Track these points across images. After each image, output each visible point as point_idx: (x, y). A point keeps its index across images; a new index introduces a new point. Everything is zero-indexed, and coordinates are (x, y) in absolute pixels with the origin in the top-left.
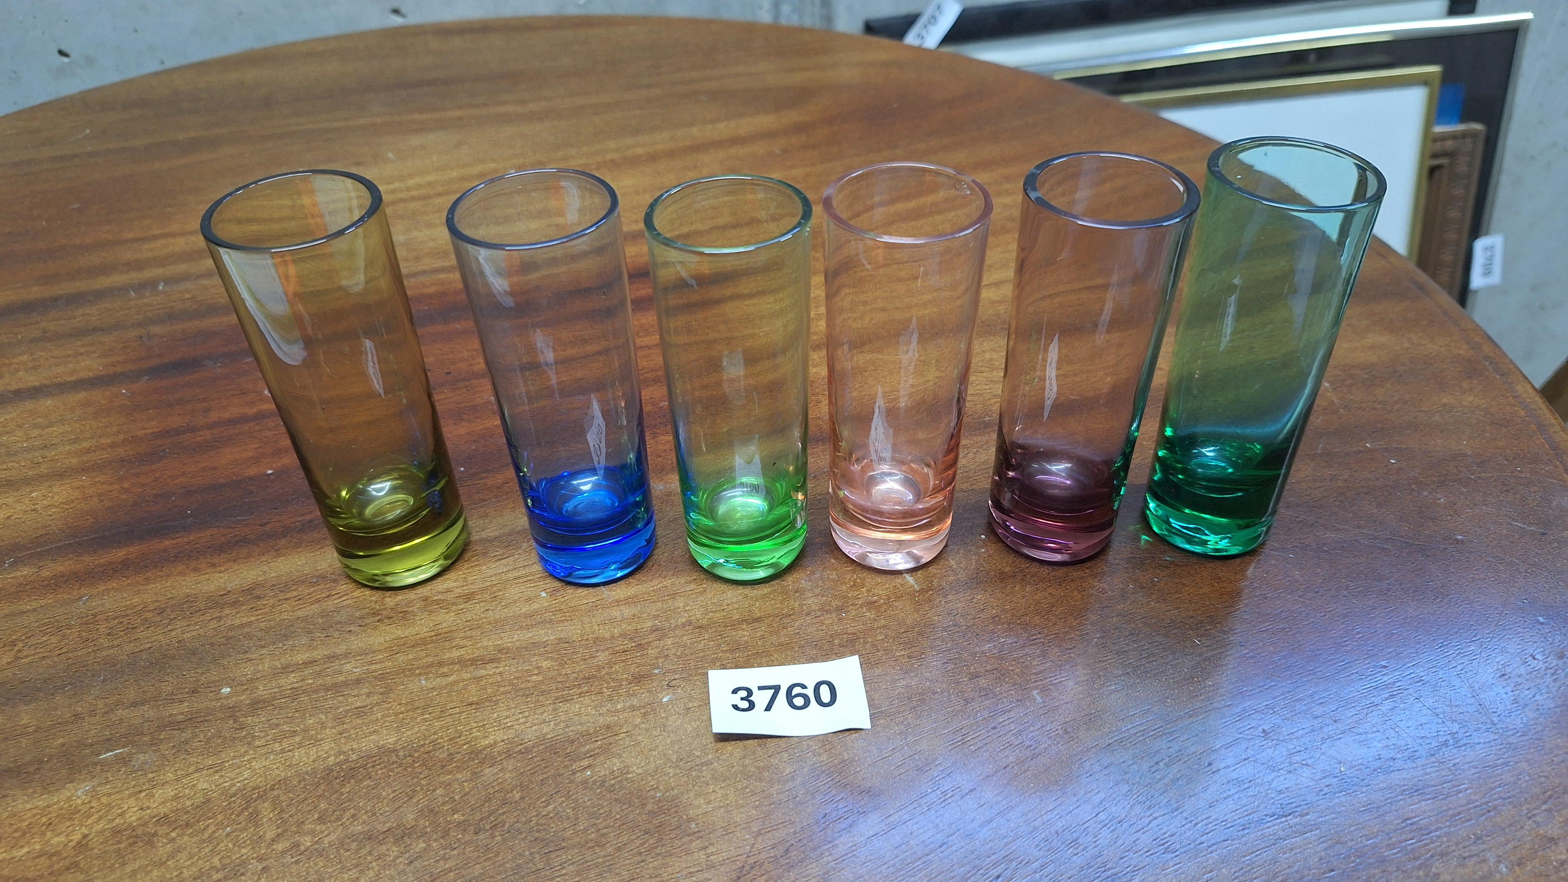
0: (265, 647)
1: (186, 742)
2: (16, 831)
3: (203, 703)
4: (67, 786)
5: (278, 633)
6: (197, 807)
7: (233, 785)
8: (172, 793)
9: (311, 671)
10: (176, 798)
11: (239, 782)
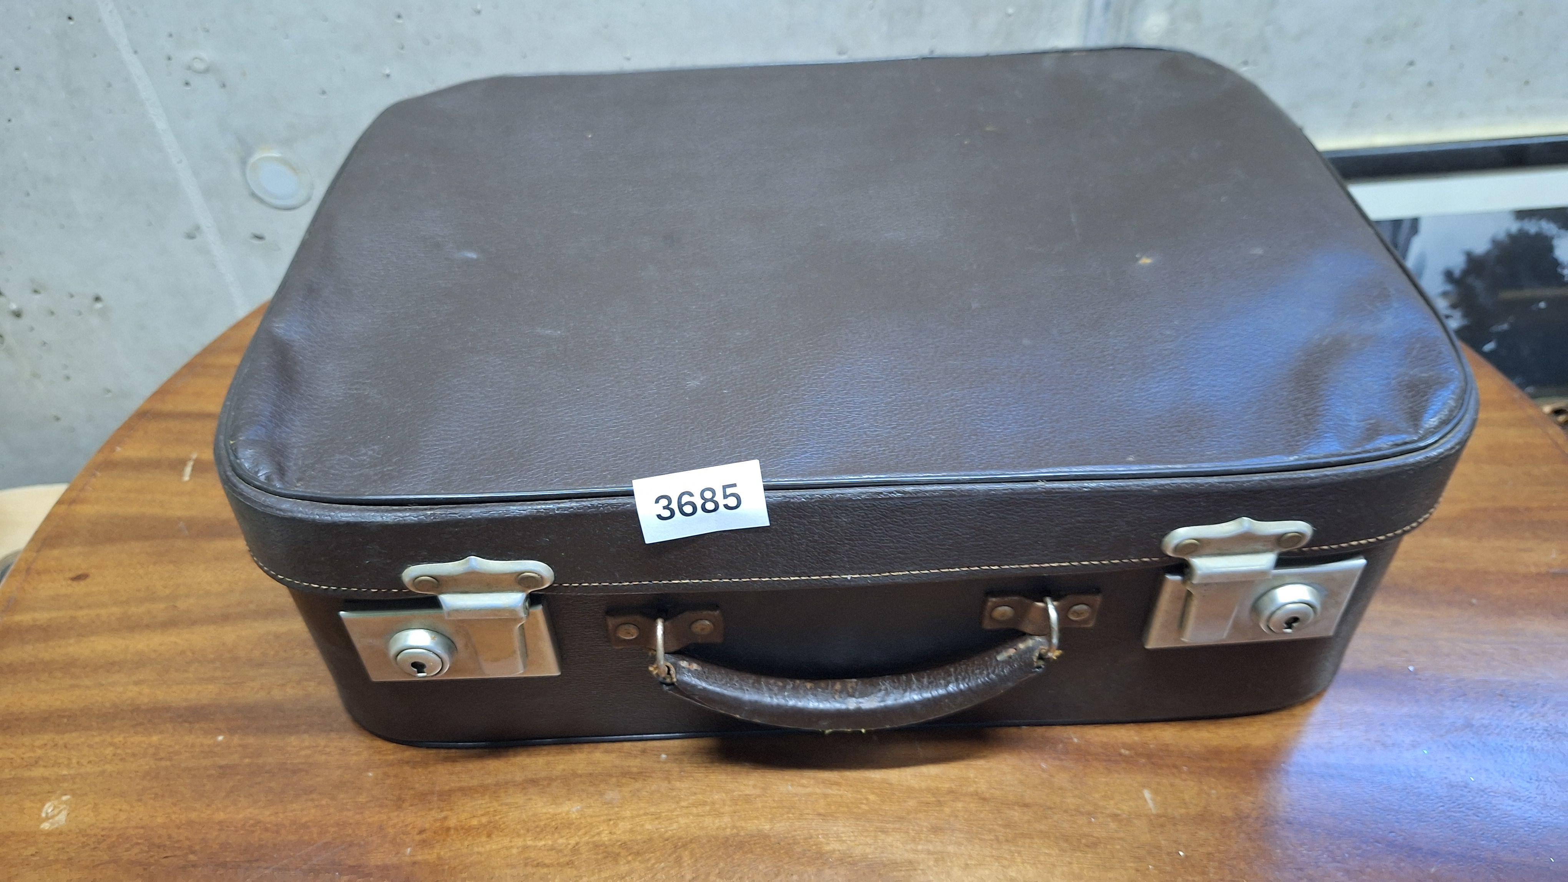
1: (638, 790)
2: (537, 827)
4: (567, 802)
6: (644, 842)
7: (666, 832)
8: (629, 826)
10: (631, 831)
11: (670, 830)
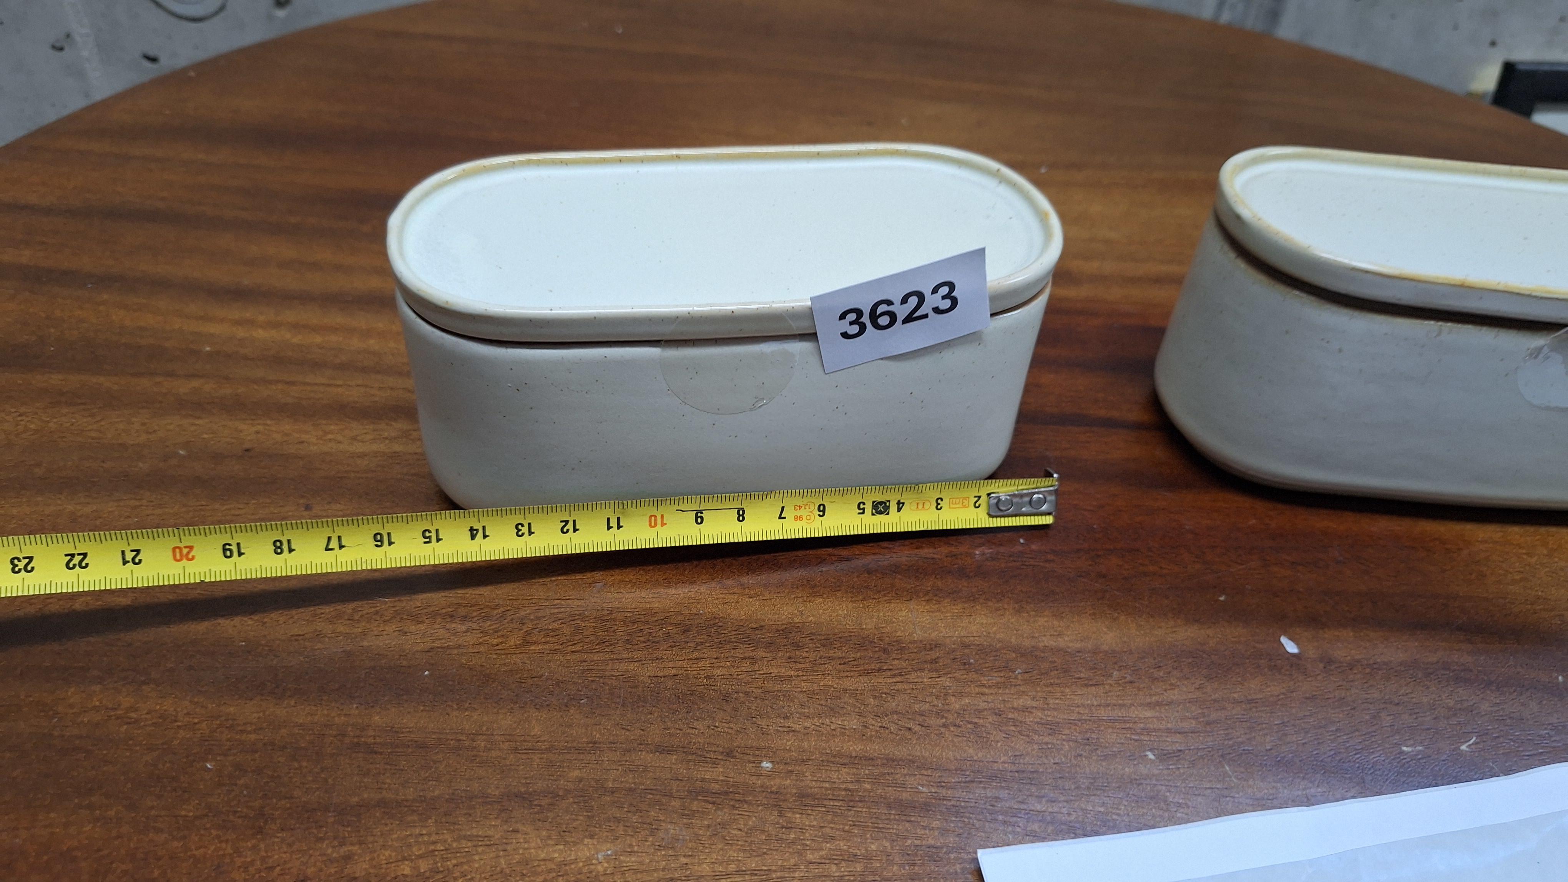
0: (808, 717)
3: (740, 774)
5: (822, 702)
9: (867, 772)
